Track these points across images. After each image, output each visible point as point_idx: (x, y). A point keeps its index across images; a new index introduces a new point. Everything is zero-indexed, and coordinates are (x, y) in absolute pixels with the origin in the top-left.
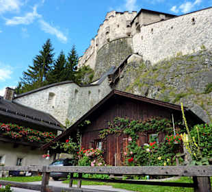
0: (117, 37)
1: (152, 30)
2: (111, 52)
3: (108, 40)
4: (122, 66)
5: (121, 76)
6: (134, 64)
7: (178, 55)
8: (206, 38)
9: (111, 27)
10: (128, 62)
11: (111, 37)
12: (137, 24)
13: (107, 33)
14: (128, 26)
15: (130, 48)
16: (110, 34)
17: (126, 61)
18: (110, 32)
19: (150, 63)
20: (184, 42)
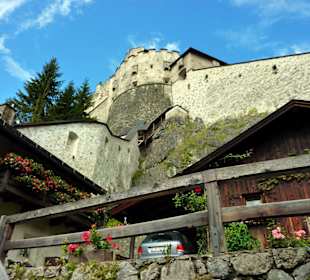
0: (150, 81)
1: (207, 76)
2: (140, 100)
3: (135, 84)
4: (157, 122)
5: (155, 136)
6: (177, 120)
7: (251, 112)
8: (296, 92)
9: (140, 66)
10: (167, 117)
11: (140, 79)
12: (180, 67)
13: (134, 73)
14: (166, 69)
15: (168, 99)
16: (138, 76)
17: (163, 116)
18: (139, 73)
19: (202, 122)
20: (259, 96)
